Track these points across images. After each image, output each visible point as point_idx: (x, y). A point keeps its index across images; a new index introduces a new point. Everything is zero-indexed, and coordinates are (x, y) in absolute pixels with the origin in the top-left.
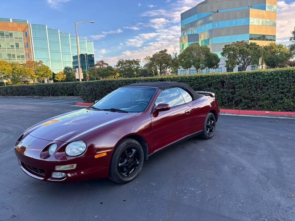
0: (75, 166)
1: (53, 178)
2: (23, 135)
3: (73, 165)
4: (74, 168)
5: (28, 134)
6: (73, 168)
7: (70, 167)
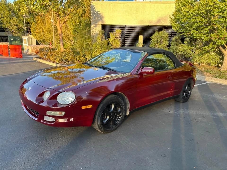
0: (63, 113)
1: (44, 121)
2: (27, 79)
3: (62, 113)
4: (63, 115)
5: (31, 79)
6: (61, 115)
7: (59, 114)
